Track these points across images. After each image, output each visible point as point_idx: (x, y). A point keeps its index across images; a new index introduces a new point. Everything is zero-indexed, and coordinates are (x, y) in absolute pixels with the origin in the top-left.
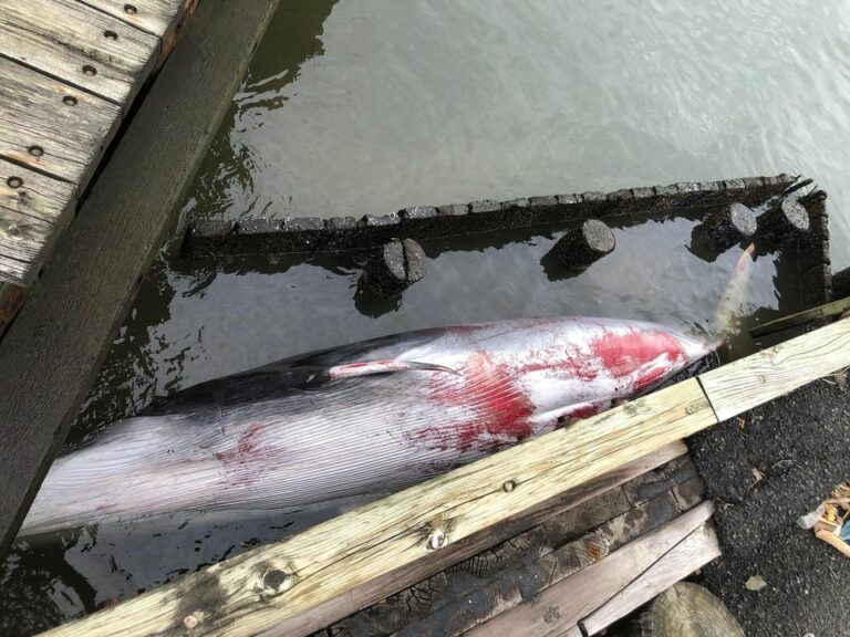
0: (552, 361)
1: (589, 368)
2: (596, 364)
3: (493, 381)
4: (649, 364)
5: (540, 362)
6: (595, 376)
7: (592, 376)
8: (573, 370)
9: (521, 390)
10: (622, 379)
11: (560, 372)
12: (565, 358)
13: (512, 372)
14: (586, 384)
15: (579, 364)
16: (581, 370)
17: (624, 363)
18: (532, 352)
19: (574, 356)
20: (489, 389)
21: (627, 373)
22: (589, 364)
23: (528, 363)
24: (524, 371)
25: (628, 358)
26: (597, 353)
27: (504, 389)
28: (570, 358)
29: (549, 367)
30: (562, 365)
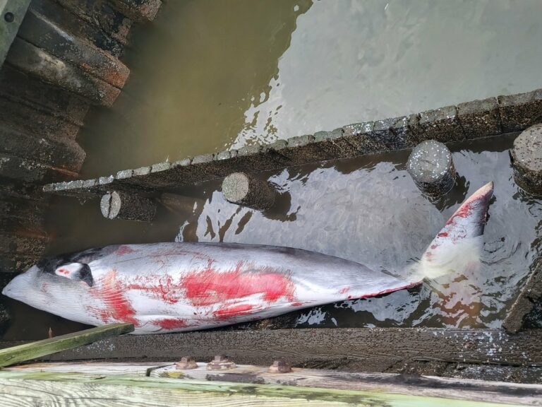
0: (147, 285)
1: (173, 295)
2: (180, 293)
3: (114, 290)
4: (237, 300)
5: (140, 284)
6: (176, 301)
7: (174, 301)
8: (160, 294)
9: (127, 299)
10: (201, 307)
11: (151, 293)
12: (157, 284)
13: (123, 287)
14: (169, 305)
15: (166, 290)
16: (166, 295)
17: (208, 296)
18: (138, 277)
19: (164, 285)
20: (112, 294)
21: (208, 304)
22: (174, 292)
23: (132, 283)
24: (129, 288)
25: (213, 293)
26: (184, 285)
27: (119, 296)
28: (161, 286)
29: (144, 288)
30: (154, 289)
